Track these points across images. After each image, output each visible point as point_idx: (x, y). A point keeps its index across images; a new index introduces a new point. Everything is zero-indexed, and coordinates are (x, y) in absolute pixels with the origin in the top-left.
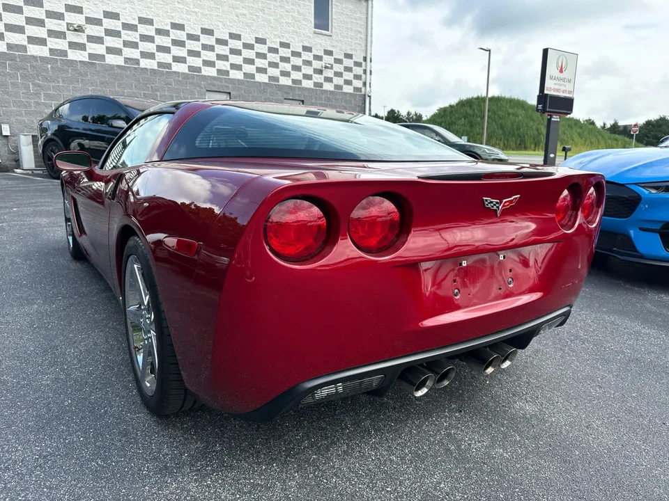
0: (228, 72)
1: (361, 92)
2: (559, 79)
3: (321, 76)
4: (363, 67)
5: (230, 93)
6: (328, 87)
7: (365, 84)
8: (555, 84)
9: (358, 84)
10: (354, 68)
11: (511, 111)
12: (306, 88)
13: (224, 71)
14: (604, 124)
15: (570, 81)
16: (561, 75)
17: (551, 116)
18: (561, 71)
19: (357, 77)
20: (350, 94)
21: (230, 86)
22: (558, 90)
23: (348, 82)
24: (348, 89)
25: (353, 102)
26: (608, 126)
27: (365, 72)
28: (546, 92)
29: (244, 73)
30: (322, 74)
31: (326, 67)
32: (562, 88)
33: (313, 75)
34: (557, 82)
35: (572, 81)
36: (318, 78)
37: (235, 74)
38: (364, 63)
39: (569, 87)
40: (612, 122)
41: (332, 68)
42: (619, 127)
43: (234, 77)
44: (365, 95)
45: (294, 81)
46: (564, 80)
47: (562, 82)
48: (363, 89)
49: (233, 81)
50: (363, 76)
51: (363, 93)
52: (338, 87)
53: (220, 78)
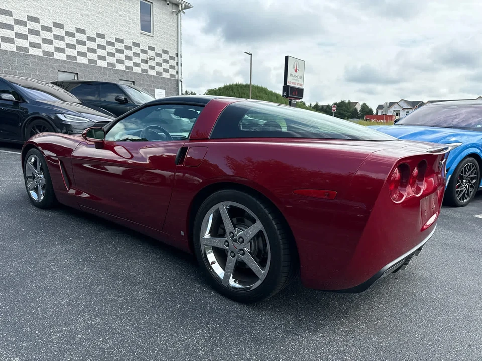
0: (76, 57)
1: (175, 77)
2: (295, 76)
3: (146, 65)
4: (176, 61)
5: (77, 74)
6: (152, 73)
7: (177, 72)
8: (293, 79)
9: (173, 72)
10: (170, 61)
11: (258, 94)
12: (136, 73)
13: (73, 56)
14: (311, 105)
15: (301, 78)
16: (297, 74)
17: (291, 100)
18: (296, 71)
19: (172, 67)
20: (168, 78)
21: (78, 68)
22: (294, 83)
23: (166, 70)
24: (166, 75)
25: (170, 84)
26: (313, 106)
27: (177, 64)
28: (288, 84)
29: (88, 59)
30: (147, 63)
31: (150, 59)
32: (297, 82)
33: (141, 63)
34: (294, 78)
35: (302, 78)
36: (145, 66)
37: (82, 60)
38: (176, 58)
39: (300, 81)
40: (315, 104)
41: (154, 60)
42: (319, 106)
43: (80, 62)
44: (178, 80)
45: (127, 67)
46: (297, 77)
47: (296, 78)
48: (177, 76)
49: (80, 65)
50: (176, 67)
51: (176, 79)
52: (159, 73)
53: (70, 62)
